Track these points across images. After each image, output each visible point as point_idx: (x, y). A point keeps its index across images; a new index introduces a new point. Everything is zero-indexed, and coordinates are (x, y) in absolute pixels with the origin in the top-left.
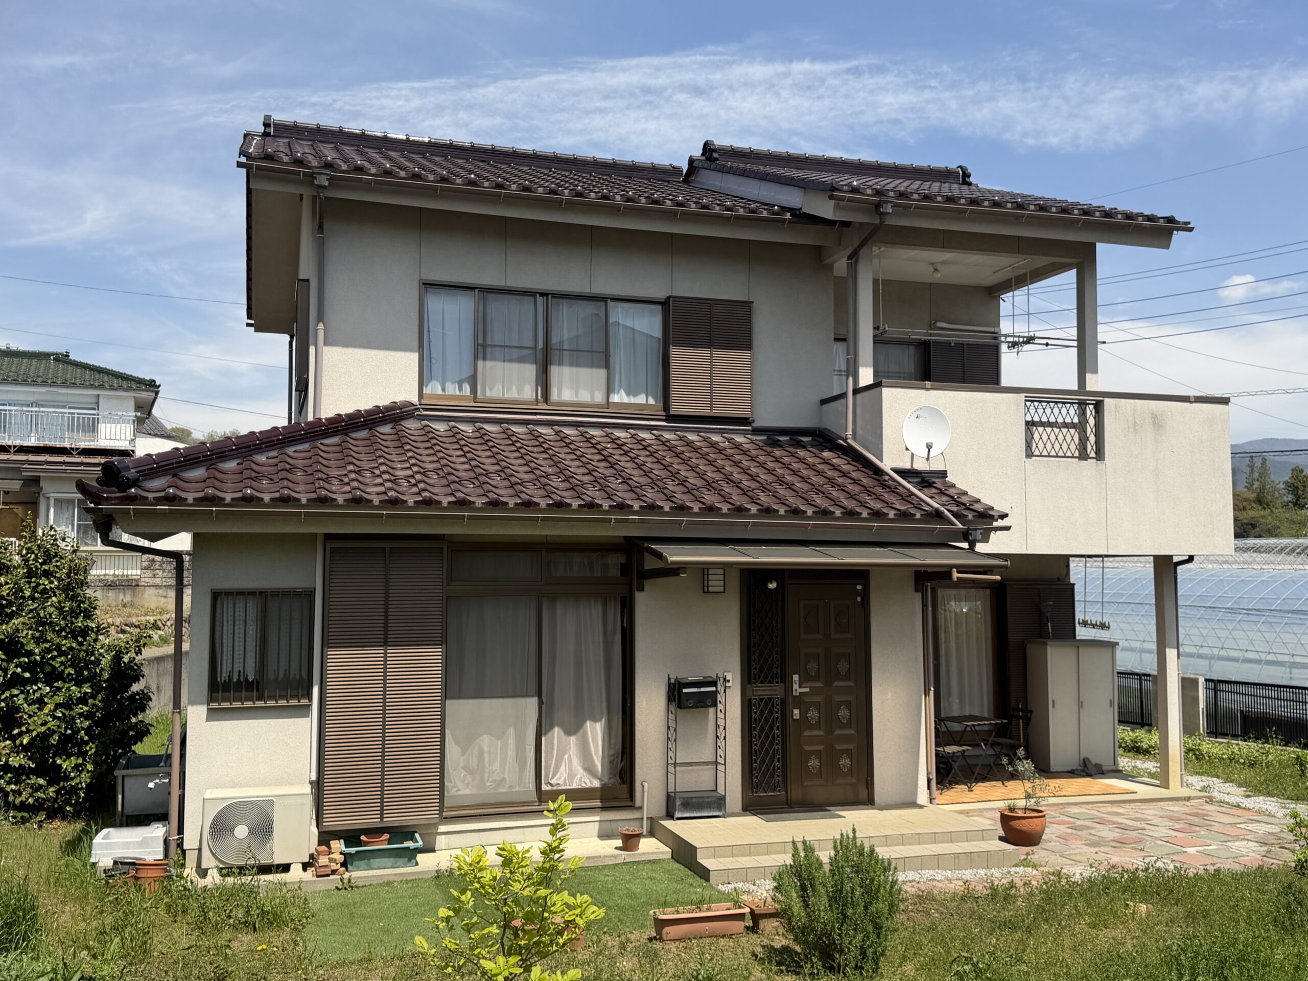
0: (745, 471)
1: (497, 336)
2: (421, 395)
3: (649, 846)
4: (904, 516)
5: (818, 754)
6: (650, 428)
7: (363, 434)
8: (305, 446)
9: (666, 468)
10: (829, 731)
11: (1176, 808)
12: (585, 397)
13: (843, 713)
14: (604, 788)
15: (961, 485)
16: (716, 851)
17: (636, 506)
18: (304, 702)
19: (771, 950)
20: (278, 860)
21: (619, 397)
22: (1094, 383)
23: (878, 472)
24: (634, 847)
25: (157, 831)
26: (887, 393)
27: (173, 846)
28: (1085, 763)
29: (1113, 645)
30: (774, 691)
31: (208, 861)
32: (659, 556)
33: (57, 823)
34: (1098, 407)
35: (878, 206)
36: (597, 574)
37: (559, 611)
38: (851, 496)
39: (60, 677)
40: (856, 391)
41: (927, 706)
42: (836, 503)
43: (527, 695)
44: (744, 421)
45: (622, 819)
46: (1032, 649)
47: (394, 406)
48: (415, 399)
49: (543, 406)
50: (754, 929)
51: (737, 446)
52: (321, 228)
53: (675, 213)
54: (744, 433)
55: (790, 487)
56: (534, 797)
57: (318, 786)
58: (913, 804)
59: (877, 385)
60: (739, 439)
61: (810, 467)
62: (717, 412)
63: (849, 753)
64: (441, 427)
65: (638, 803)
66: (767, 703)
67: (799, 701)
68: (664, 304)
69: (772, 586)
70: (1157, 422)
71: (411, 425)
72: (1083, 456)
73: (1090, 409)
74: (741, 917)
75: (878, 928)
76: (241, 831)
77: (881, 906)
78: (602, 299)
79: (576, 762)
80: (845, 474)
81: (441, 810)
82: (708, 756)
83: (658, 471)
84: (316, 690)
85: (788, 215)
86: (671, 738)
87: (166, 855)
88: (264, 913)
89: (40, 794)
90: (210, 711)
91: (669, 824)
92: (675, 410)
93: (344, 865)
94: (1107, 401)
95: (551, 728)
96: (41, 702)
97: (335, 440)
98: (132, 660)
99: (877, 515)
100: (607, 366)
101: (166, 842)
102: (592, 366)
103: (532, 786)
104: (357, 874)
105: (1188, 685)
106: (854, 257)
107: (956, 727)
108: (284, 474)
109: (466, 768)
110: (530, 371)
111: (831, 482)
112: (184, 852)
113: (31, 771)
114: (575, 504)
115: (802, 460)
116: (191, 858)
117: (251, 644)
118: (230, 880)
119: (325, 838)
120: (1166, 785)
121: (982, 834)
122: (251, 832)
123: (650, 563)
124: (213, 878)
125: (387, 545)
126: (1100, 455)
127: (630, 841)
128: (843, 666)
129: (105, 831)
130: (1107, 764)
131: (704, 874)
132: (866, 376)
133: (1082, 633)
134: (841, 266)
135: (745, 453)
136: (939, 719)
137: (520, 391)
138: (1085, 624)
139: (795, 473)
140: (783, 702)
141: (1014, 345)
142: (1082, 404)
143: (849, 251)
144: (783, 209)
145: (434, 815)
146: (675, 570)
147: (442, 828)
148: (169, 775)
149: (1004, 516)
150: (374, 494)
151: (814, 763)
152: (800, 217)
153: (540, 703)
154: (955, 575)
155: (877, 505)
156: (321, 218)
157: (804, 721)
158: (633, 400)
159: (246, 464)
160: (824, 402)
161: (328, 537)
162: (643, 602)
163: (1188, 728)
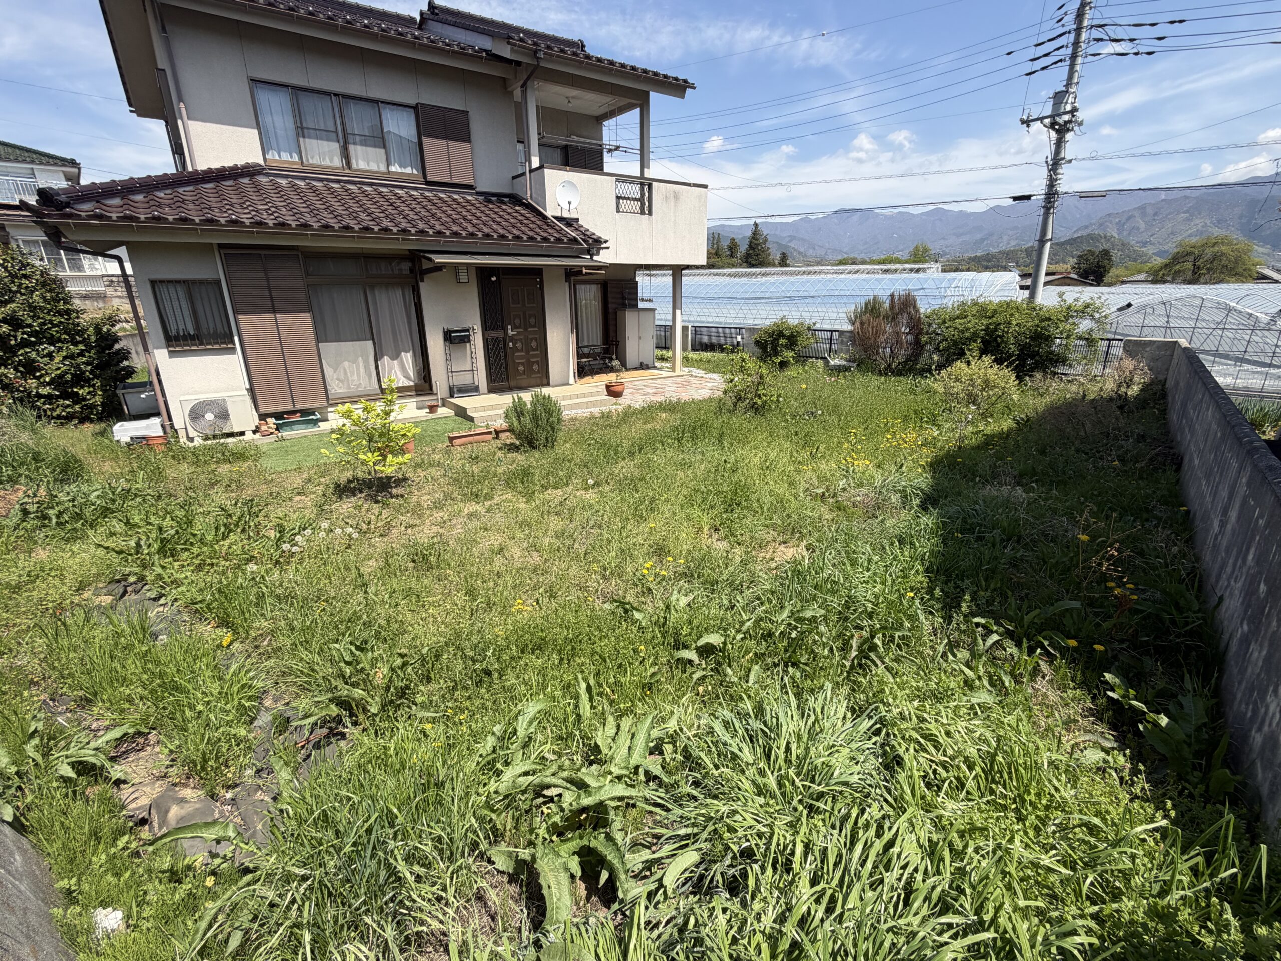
0: (474, 215)
1: (309, 122)
2: (265, 159)
3: (442, 411)
4: (559, 240)
5: (523, 364)
6: (416, 189)
7: (230, 183)
8: (191, 188)
9: (428, 211)
10: (528, 352)
11: (679, 380)
12: (373, 167)
13: (534, 344)
14: (416, 385)
15: (586, 226)
16: (476, 410)
17: (413, 230)
18: (230, 346)
19: (506, 445)
20: (236, 430)
21: (396, 168)
22: (647, 174)
23: (545, 217)
24: (435, 412)
25: (155, 422)
26: (547, 172)
27: (168, 429)
28: (642, 364)
29: (654, 310)
30: (500, 334)
31: (192, 433)
32: (430, 260)
33: (87, 425)
34: (650, 186)
35: (536, 52)
36: (396, 272)
37: (377, 292)
38: (532, 230)
39: (59, 340)
40: (531, 171)
41: (573, 338)
42: (524, 233)
43: (366, 340)
44: (471, 187)
45: (428, 400)
46: (619, 313)
47: (247, 166)
48: (261, 162)
49: (347, 171)
50: (497, 438)
51: (468, 201)
52: (164, 29)
53: (414, 43)
54: (471, 194)
55: (499, 223)
56: (379, 392)
57: (251, 391)
58: (568, 384)
59: (542, 167)
60: (469, 198)
61: (509, 214)
62: (455, 180)
63: (537, 363)
64: (283, 182)
65: (435, 391)
66: (496, 340)
67: (512, 339)
68: (415, 108)
69: (494, 279)
70: (676, 196)
71: (263, 179)
72: (643, 213)
73: (646, 187)
74: (490, 433)
75: (553, 429)
76: (209, 417)
77: (554, 419)
78: (374, 102)
79: (399, 373)
80: (528, 219)
81: (328, 399)
82: (469, 367)
83: (424, 213)
84: (236, 339)
85: (484, 54)
86: (448, 359)
87: (165, 432)
88: (233, 454)
89: (68, 410)
90: (169, 352)
91: (452, 400)
92: (430, 178)
93: (277, 429)
94: (654, 184)
95: (382, 357)
96: (50, 356)
97: (211, 185)
98: (109, 330)
99: (545, 239)
100: (385, 147)
101: (162, 426)
102: (375, 146)
103: (377, 387)
104: (286, 434)
105: (684, 329)
106: (524, 85)
107: (586, 351)
108: (178, 204)
109: (338, 379)
110: (335, 147)
111: (521, 222)
112: (176, 431)
113: (57, 397)
114: (376, 229)
115: (504, 210)
116: (182, 434)
117: (186, 313)
118: (209, 442)
119: (263, 417)
120: (674, 371)
121: (598, 394)
122: (216, 417)
123: (426, 265)
124: (198, 442)
125: (262, 252)
126: (650, 213)
127: (432, 409)
128: (532, 321)
129: (119, 424)
130: (650, 365)
131: (471, 420)
132: (536, 162)
133: (641, 305)
134: (518, 92)
135: (473, 205)
136: (578, 348)
137: (331, 160)
138: (642, 300)
139: (501, 217)
140: (504, 339)
141: (610, 151)
142: (642, 184)
143: (522, 82)
144: (481, 50)
145: (325, 404)
146: (439, 268)
147: (330, 410)
148: (153, 390)
149: (606, 242)
150: (245, 219)
151: (521, 368)
152: (493, 57)
153: (374, 344)
154: (584, 271)
155: (545, 235)
156: (162, 20)
157: (515, 349)
158: (404, 171)
159: (150, 197)
160: (514, 178)
161: (220, 246)
162: (425, 288)
163: (684, 349)
